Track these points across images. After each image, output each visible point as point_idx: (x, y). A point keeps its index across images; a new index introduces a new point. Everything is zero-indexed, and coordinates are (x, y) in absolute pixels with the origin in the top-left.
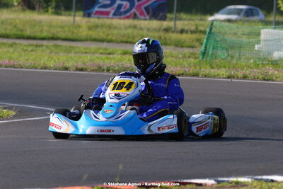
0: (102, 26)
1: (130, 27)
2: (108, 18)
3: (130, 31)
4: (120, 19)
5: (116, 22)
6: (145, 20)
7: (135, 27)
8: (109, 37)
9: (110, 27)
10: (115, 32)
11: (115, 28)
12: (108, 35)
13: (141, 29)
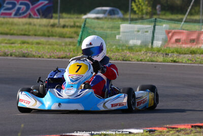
0: (7, 23)
1: (26, 24)
2: (10, 18)
3: (27, 27)
4: (19, 18)
5: (17, 20)
6: (38, 18)
7: (30, 24)
8: (12, 32)
9: (12, 24)
10: (16, 27)
11: (16, 24)
12: (11, 30)
13: (35, 25)
